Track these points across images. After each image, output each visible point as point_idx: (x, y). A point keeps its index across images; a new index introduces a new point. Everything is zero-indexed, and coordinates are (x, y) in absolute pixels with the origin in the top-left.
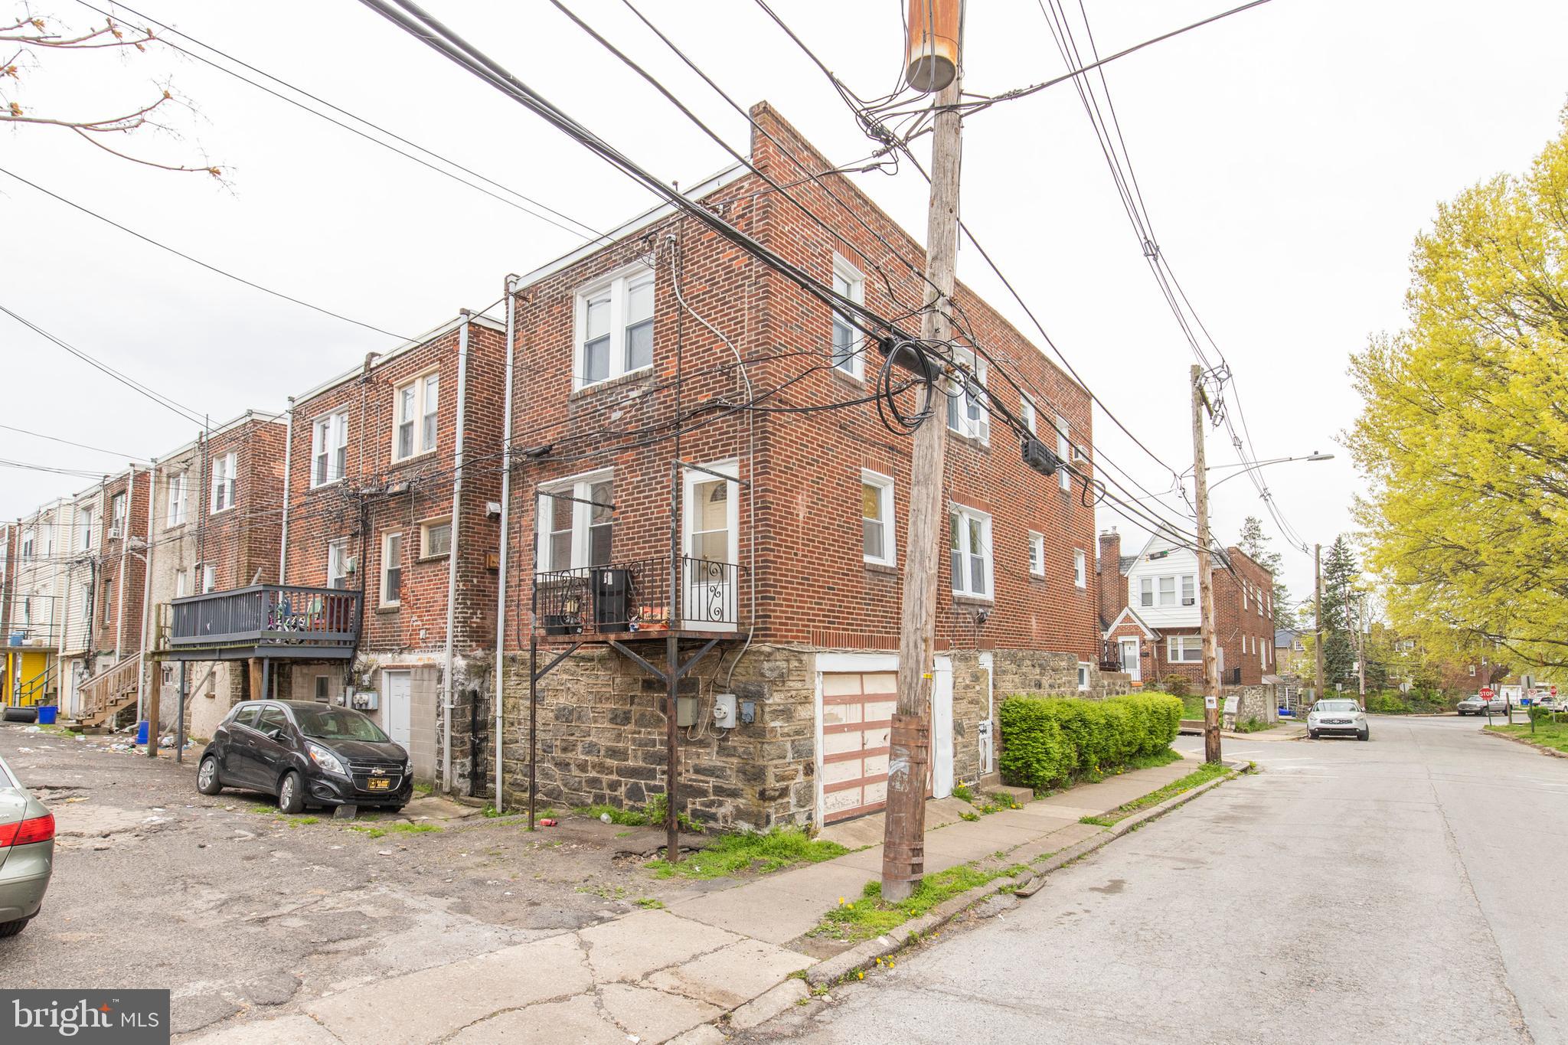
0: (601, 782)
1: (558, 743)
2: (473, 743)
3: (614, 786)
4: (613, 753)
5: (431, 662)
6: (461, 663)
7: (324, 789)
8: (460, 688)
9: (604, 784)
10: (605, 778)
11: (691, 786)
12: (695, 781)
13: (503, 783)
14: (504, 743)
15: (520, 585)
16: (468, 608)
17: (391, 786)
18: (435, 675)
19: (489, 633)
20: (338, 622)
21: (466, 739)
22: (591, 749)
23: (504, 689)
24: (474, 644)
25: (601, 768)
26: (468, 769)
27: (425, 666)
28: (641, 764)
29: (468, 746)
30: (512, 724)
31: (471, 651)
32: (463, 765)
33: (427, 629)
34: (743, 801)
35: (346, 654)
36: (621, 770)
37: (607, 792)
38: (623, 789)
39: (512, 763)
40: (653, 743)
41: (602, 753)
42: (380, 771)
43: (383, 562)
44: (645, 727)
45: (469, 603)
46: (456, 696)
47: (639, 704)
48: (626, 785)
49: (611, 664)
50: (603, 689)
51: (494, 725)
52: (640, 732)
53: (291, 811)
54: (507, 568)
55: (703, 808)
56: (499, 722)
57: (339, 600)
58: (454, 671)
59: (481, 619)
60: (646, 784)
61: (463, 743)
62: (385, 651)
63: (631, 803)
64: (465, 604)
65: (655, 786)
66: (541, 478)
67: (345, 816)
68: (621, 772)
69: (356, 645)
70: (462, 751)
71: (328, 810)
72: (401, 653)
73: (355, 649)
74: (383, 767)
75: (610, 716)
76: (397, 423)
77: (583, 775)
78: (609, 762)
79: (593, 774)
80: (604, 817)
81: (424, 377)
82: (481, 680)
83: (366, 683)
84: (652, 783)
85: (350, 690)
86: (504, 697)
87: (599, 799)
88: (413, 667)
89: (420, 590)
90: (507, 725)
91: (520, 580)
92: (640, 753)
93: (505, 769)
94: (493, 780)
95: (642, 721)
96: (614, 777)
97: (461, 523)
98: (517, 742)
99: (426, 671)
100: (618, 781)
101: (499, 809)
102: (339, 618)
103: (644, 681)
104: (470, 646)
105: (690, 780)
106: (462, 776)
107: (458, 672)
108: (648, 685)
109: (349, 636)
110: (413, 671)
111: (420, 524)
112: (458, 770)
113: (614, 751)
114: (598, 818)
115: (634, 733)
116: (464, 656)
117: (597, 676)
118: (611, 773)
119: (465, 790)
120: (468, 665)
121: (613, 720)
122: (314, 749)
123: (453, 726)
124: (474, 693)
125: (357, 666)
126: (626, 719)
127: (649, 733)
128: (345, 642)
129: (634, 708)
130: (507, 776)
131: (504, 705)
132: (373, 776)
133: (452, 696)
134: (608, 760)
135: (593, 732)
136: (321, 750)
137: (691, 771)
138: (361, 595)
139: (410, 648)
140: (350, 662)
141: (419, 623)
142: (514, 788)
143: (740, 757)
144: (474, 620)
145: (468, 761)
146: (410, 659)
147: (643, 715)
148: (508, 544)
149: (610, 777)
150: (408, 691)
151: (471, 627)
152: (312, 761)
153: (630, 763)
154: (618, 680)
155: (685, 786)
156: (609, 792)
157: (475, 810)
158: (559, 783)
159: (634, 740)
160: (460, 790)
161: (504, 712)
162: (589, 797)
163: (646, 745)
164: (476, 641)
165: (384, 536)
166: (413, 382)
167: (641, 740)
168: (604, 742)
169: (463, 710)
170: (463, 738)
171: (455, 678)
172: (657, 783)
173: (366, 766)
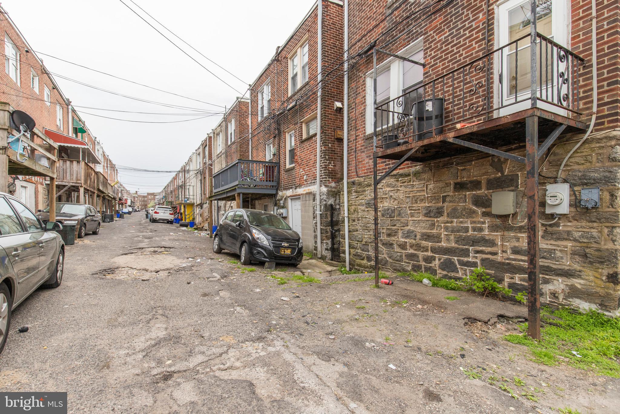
0: (418, 257)
1: (384, 231)
2: (332, 232)
3: (428, 260)
4: (427, 237)
5: (310, 191)
6: (324, 189)
7: (259, 253)
8: (324, 203)
9: (420, 258)
10: (421, 254)
11: (509, 264)
12: (515, 260)
13: (350, 254)
14: (349, 232)
15: (356, 139)
16: (327, 160)
17: (292, 253)
18: (312, 197)
19: (338, 174)
20: (270, 178)
21: (328, 230)
22: (409, 234)
23: (348, 201)
24: (330, 179)
25: (418, 247)
26: (330, 246)
27: (307, 194)
28: (453, 245)
29: (329, 234)
30: (354, 221)
31: (330, 183)
32: (327, 244)
33: (307, 175)
34: (582, 282)
35: (274, 192)
36: (435, 249)
37: (423, 263)
38: (437, 262)
39: (354, 243)
40: (466, 230)
41: (418, 237)
42: (286, 245)
43: (287, 147)
44: (458, 218)
45: (327, 157)
46: (322, 207)
47: (450, 202)
48: (439, 260)
49: (425, 176)
50: (418, 194)
51: (343, 222)
52: (452, 222)
53: (245, 263)
54: (348, 131)
55: (523, 283)
56: (346, 220)
57: (270, 167)
58: (321, 194)
59: (334, 166)
60: (457, 260)
61: (327, 232)
62: (289, 189)
63: (445, 273)
64: (325, 158)
65: (468, 262)
66: (367, 70)
67: (269, 268)
68: (434, 250)
69: (277, 188)
70: (326, 236)
71: (261, 264)
72: (296, 189)
73: (277, 190)
74: (287, 242)
75: (424, 212)
76: (290, 76)
77: (404, 251)
78: (424, 243)
79: (411, 251)
80: (426, 281)
81: (301, 46)
82: (334, 199)
83: (282, 205)
84: (466, 259)
85: (276, 208)
86: (348, 206)
87: (417, 268)
88: (302, 194)
89: (303, 155)
90: (351, 221)
91: (356, 136)
92: (452, 237)
93: (350, 246)
94: (344, 252)
95: (454, 214)
96: (429, 254)
97: (322, 114)
98: (357, 231)
99: (307, 196)
100: (432, 257)
101: (348, 269)
102: (270, 175)
103: (456, 184)
104: (329, 181)
105: (508, 259)
106: (327, 249)
107: (323, 194)
108: (460, 186)
109: (274, 184)
110: (301, 196)
111: (302, 122)
112: (325, 246)
113: (428, 236)
114: (421, 282)
115: (447, 222)
116: (326, 186)
117: (413, 186)
118: (427, 250)
119: (328, 257)
120: (328, 191)
121: (426, 215)
122: (254, 231)
123: (321, 223)
124: (331, 205)
125: (278, 197)
126: (439, 212)
127: (461, 222)
128: (273, 186)
129: (446, 204)
130: (352, 250)
131: (348, 210)
132: (283, 247)
133: (321, 207)
134: (424, 242)
135: (411, 223)
136: (257, 232)
137: (509, 251)
138: (278, 164)
139: (300, 186)
140: (274, 196)
141: (304, 172)
142: (356, 257)
143: (575, 240)
144: (330, 166)
145: (329, 242)
146: (300, 191)
147: (455, 210)
148: (348, 117)
149: (426, 253)
150: (299, 207)
151: (329, 170)
152: (253, 238)
153: (443, 244)
154: (431, 187)
155: (500, 263)
156: (424, 263)
157: (335, 268)
158: (386, 256)
159: (446, 228)
160: (326, 257)
161: (349, 214)
162: (408, 266)
163: (458, 231)
164: (332, 178)
165: (287, 134)
166: (296, 52)
167: (453, 227)
168: (419, 230)
169: (326, 214)
170: (326, 229)
171: (322, 198)
172: (470, 260)
173: (279, 241)
